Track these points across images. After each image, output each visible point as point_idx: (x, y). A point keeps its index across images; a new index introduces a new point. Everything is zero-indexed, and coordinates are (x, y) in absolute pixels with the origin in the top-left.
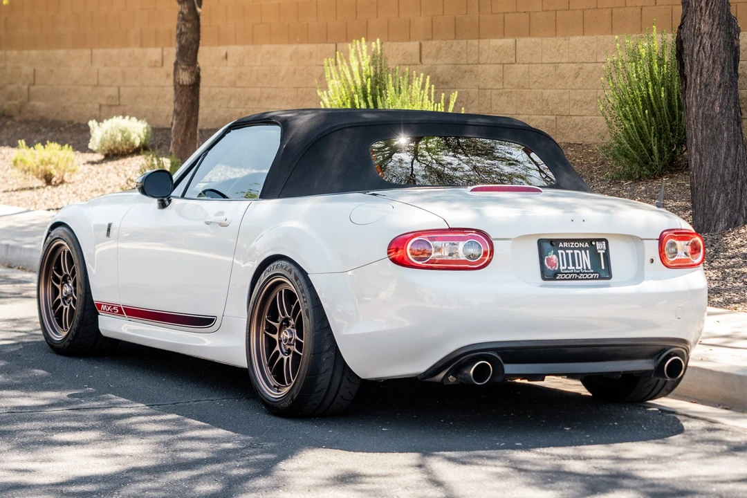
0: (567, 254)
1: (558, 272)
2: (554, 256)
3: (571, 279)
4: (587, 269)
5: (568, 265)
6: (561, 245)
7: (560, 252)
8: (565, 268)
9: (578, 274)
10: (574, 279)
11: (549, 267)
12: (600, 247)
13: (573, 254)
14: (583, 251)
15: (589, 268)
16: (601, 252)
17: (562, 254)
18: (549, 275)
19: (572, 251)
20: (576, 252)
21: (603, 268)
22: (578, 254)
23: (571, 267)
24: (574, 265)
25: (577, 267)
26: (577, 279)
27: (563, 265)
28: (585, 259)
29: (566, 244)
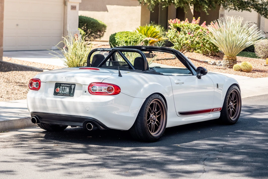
0: (63, 88)
1: (59, 93)
2: (59, 88)
3: (61, 96)
4: (67, 93)
5: (62, 91)
6: (62, 85)
7: (61, 87)
8: (61, 92)
9: (64, 94)
10: (62, 96)
11: (56, 91)
12: (73, 86)
13: (64, 88)
14: (68, 87)
15: (68, 92)
16: (73, 88)
17: (61, 88)
18: (56, 93)
19: (64, 87)
20: (65, 87)
21: (72, 93)
22: (66, 88)
23: (63, 92)
24: (64, 91)
25: (64, 92)
26: (63, 96)
27: (61, 91)
28: (68, 90)
29: (63, 85)
